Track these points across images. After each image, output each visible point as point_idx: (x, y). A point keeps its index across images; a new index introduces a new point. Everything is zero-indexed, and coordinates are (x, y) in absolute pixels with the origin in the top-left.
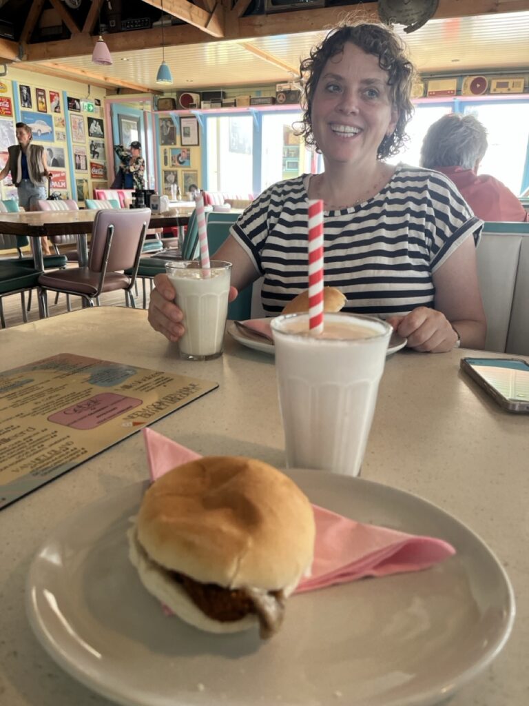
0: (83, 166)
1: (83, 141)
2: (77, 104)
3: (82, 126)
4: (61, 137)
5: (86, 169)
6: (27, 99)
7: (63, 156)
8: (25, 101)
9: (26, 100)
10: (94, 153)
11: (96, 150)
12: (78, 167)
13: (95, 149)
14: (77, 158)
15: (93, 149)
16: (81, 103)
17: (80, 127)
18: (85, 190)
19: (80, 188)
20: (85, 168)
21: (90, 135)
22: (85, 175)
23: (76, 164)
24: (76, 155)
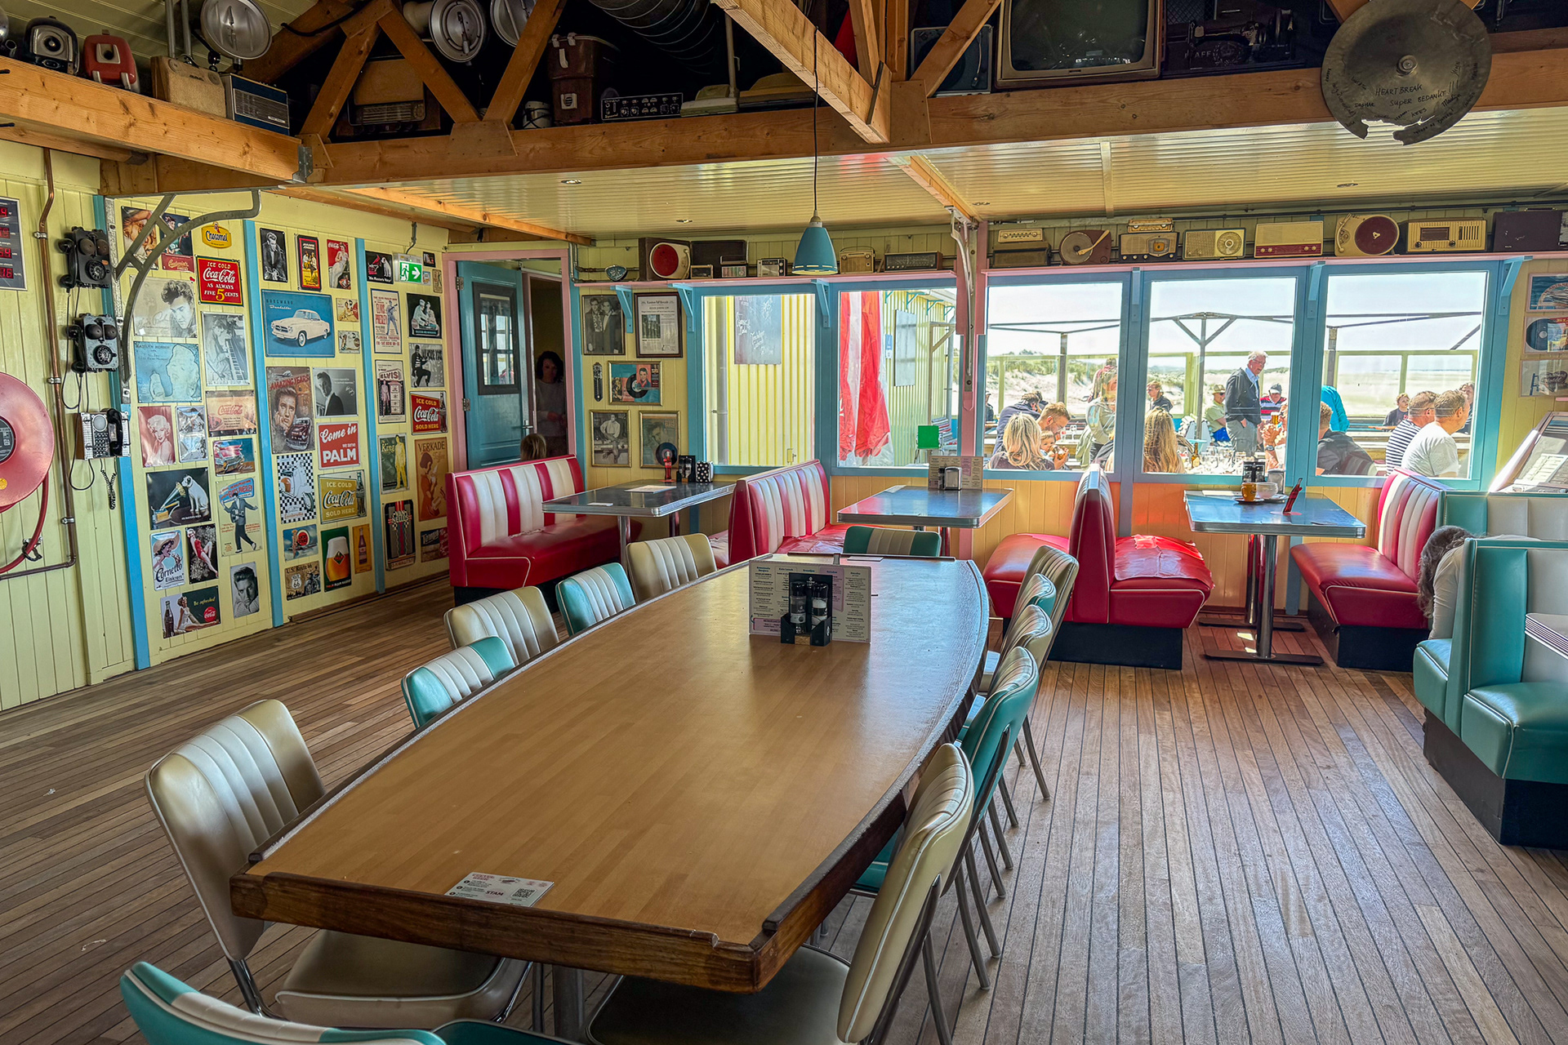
0: (396, 407)
1: (397, 349)
2: (387, 266)
3: (396, 314)
4: (351, 344)
5: (403, 413)
6: (277, 262)
7: (354, 387)
8: (273, 267)
9: (275, 264)
10: (420, 374)
11: (424, 367)
12: (385, 409)
13: (423, 363)
14: (384, 388)
15: (418, 365)
16: (396, 263)
17: (392, 319)
18: (399, 461)
19: (388, 457)
20: (399, 411)
21: (413, 333)
22: (400, 426)
23: (381, 402)
24: (380, 383)
